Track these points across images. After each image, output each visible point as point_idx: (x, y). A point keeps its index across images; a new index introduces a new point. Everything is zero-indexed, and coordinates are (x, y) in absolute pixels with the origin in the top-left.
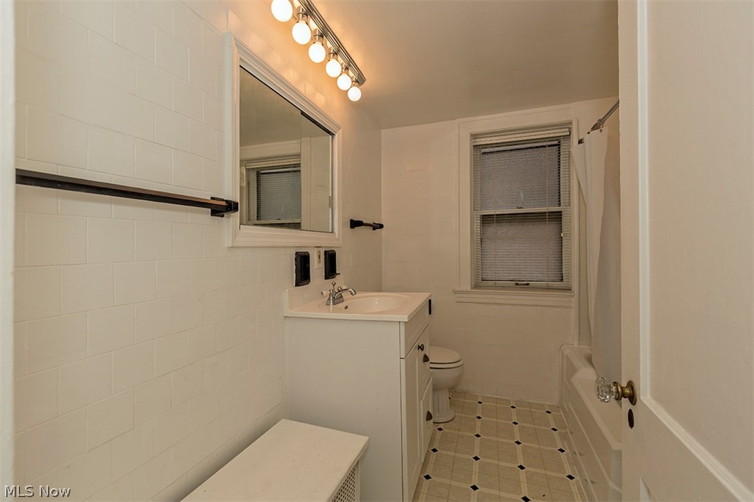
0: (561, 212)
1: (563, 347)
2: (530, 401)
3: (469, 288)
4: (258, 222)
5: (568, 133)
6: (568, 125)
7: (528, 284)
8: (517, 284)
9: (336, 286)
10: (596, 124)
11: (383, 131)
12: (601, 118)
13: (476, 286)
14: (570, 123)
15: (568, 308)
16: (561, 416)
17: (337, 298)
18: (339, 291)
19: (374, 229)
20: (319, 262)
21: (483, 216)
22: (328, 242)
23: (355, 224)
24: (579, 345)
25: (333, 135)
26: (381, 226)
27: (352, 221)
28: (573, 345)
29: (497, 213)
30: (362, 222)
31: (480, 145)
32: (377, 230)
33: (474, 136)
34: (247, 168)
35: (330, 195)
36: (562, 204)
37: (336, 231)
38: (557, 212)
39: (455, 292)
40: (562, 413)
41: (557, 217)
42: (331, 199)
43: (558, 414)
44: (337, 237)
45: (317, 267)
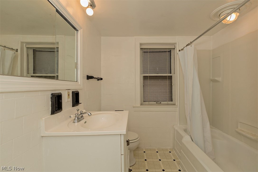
0: (172, 76)
1: (174, 127)
2: (163, 148)
3: (139, 105)
4: (34, 75)
5: (174, 47)
6: (174, 44)
7: (161, 103)
8: (157, 103)
9: (79, 111)
10: (189, 44)
11: (101, 37)
12: (192, 41)
13: (141, 104)
14: (176, 44)
15: (175, 111)
16: (175, 153)
17: (80, 118)
18: (81, 114)
19: (98, 80)
20: (69, 98)
21: (144, 76)
22: (74, 87)
23: (89, 77)
24: (179, 125)
25: (77, 30)
26: (102, 79)
27: (87, 76)
28: (177, 125)
29: (149, 75)
30: (93, 77)
31: (143, 48)
32: (99, 81)
33: (141, 44)
34: (26, 47)
35: (76, 62)
36: (172, 73)
37: (79, 80)
38: (170, 76)
39: (134, 107)
40: (175, 152)
41: (171, 77)
42: (77, 64)
43: (173, 152)
44: (80, 84)
45: (67, 101)
